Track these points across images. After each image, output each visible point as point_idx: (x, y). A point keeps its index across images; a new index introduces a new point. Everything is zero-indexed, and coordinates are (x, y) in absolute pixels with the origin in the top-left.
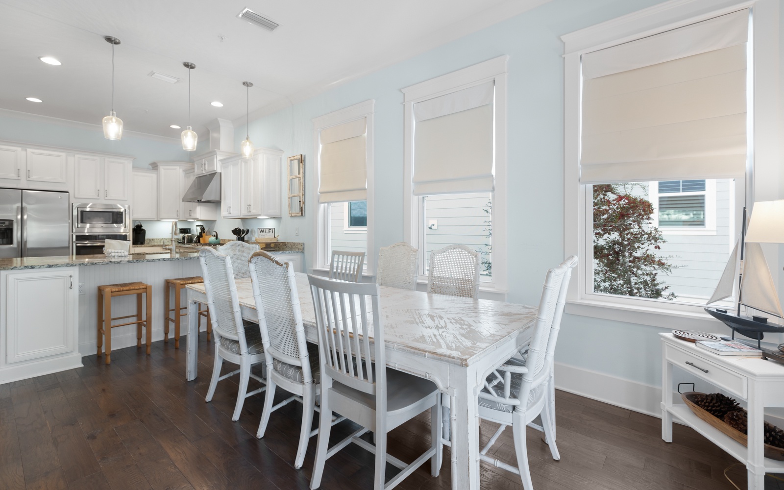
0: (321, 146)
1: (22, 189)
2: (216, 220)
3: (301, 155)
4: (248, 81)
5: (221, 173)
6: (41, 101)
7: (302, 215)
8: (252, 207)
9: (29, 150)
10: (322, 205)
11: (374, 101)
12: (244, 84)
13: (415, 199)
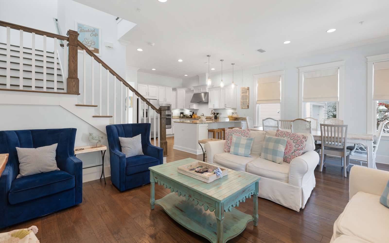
0: (257, 85)
1: (150, 99)
2: (198, 109)
3: (248, 87)
4: (234, 63)
5: (208, 93)
6: (155, 70)
7: (248, 108)
8: (227, 105)
9: (149, 86)
10: (257, 105)
11: (285, 71)
12: (232, 64)
13: (303, 103)
